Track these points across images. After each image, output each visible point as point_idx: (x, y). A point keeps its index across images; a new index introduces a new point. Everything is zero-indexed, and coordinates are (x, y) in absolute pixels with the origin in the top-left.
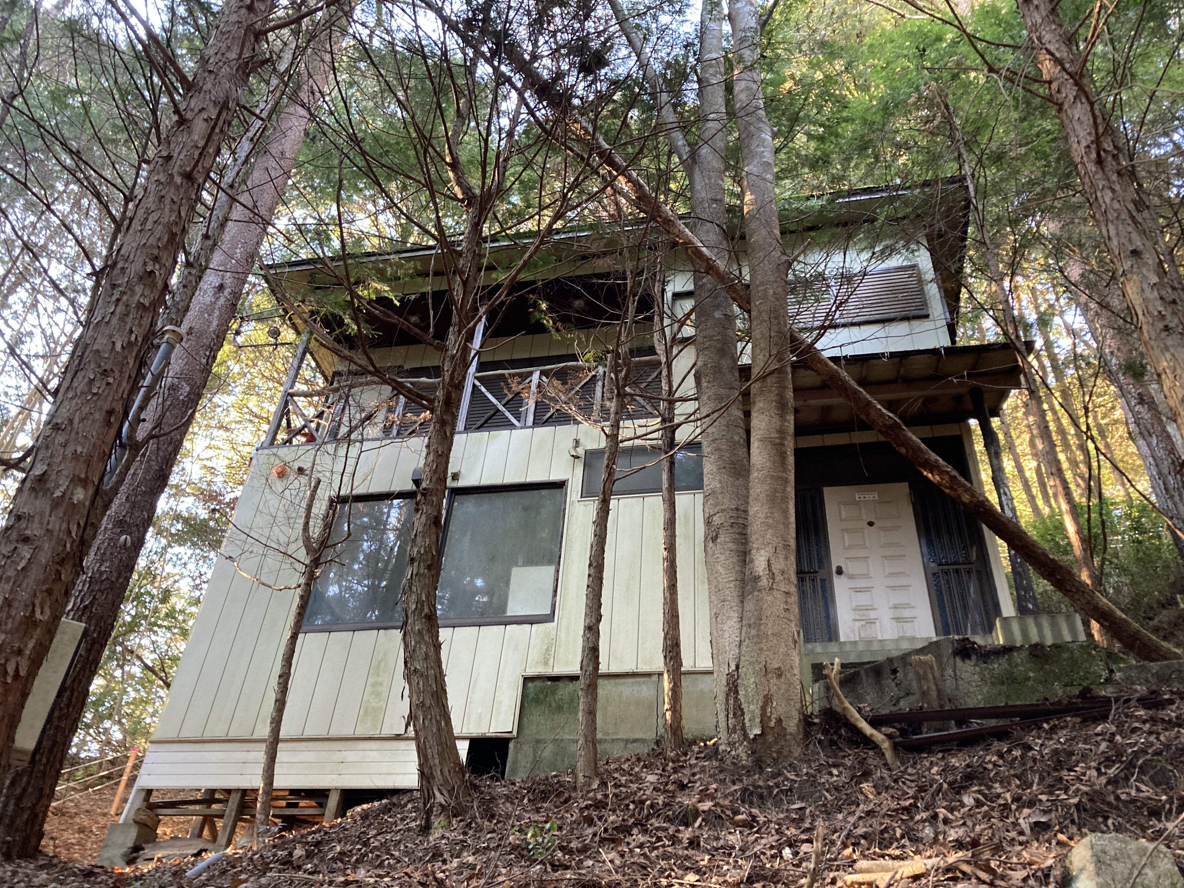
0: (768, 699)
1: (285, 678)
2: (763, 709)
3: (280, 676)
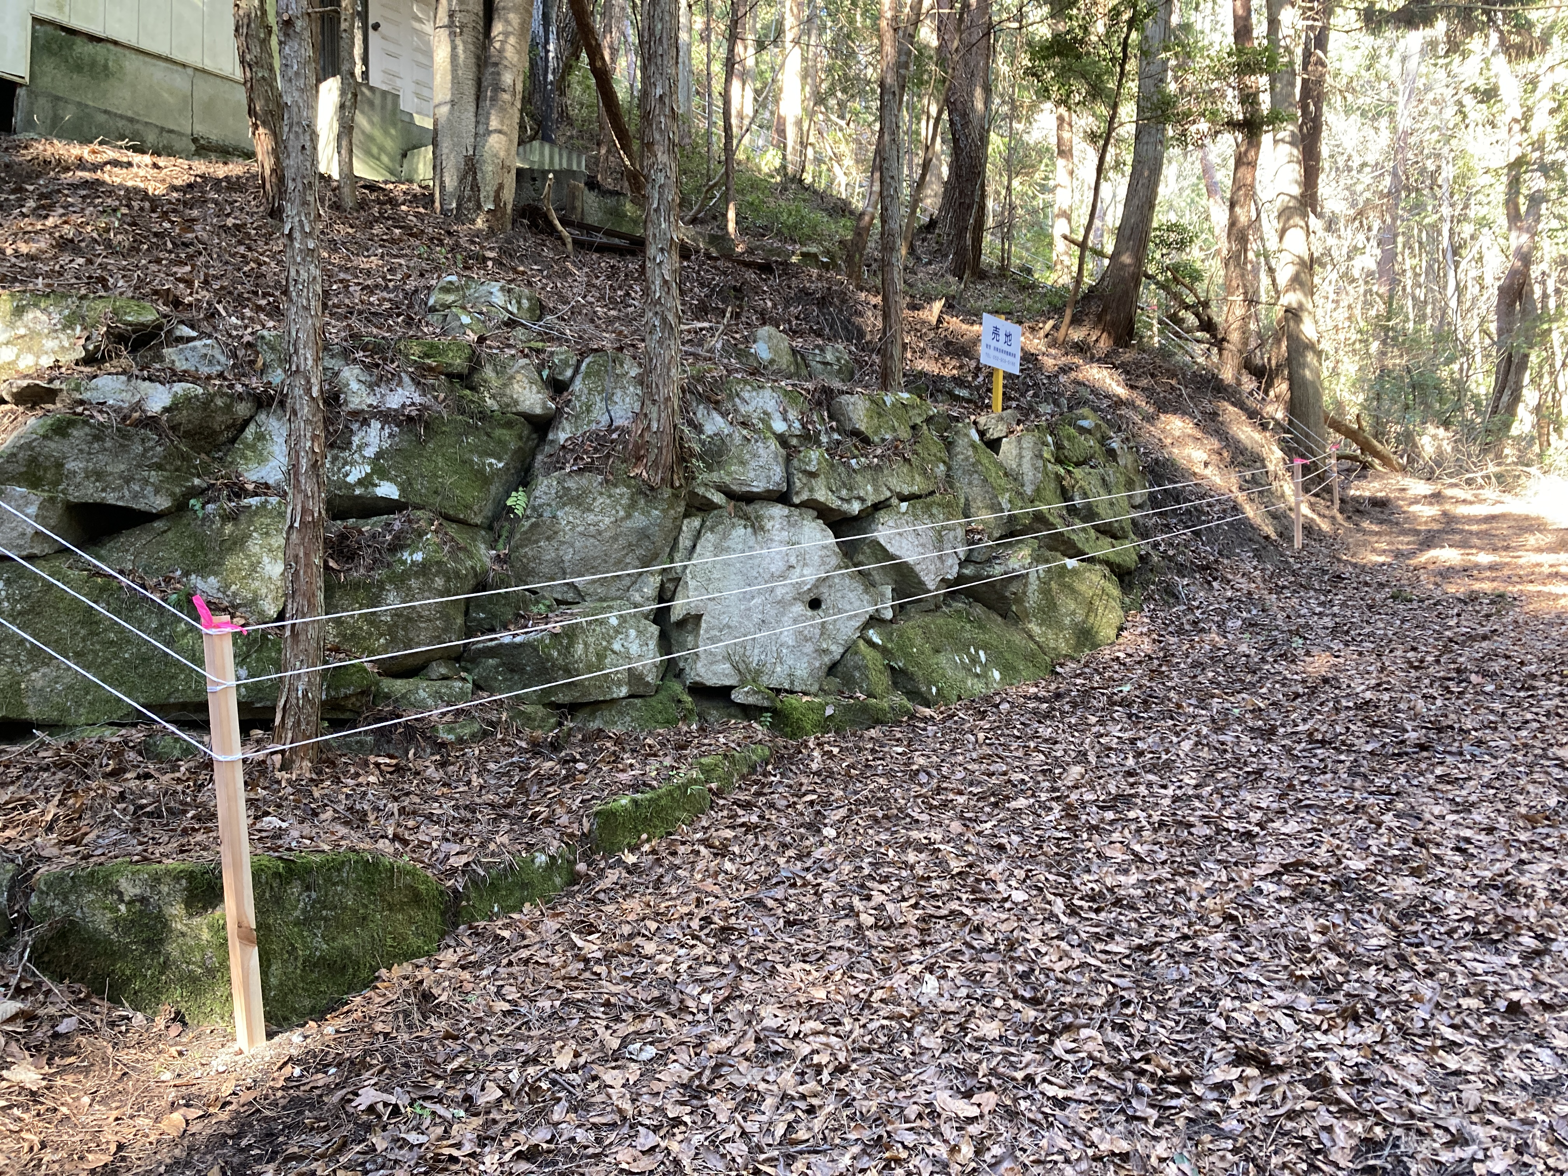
0: (501, 186)
2: (497, 192)
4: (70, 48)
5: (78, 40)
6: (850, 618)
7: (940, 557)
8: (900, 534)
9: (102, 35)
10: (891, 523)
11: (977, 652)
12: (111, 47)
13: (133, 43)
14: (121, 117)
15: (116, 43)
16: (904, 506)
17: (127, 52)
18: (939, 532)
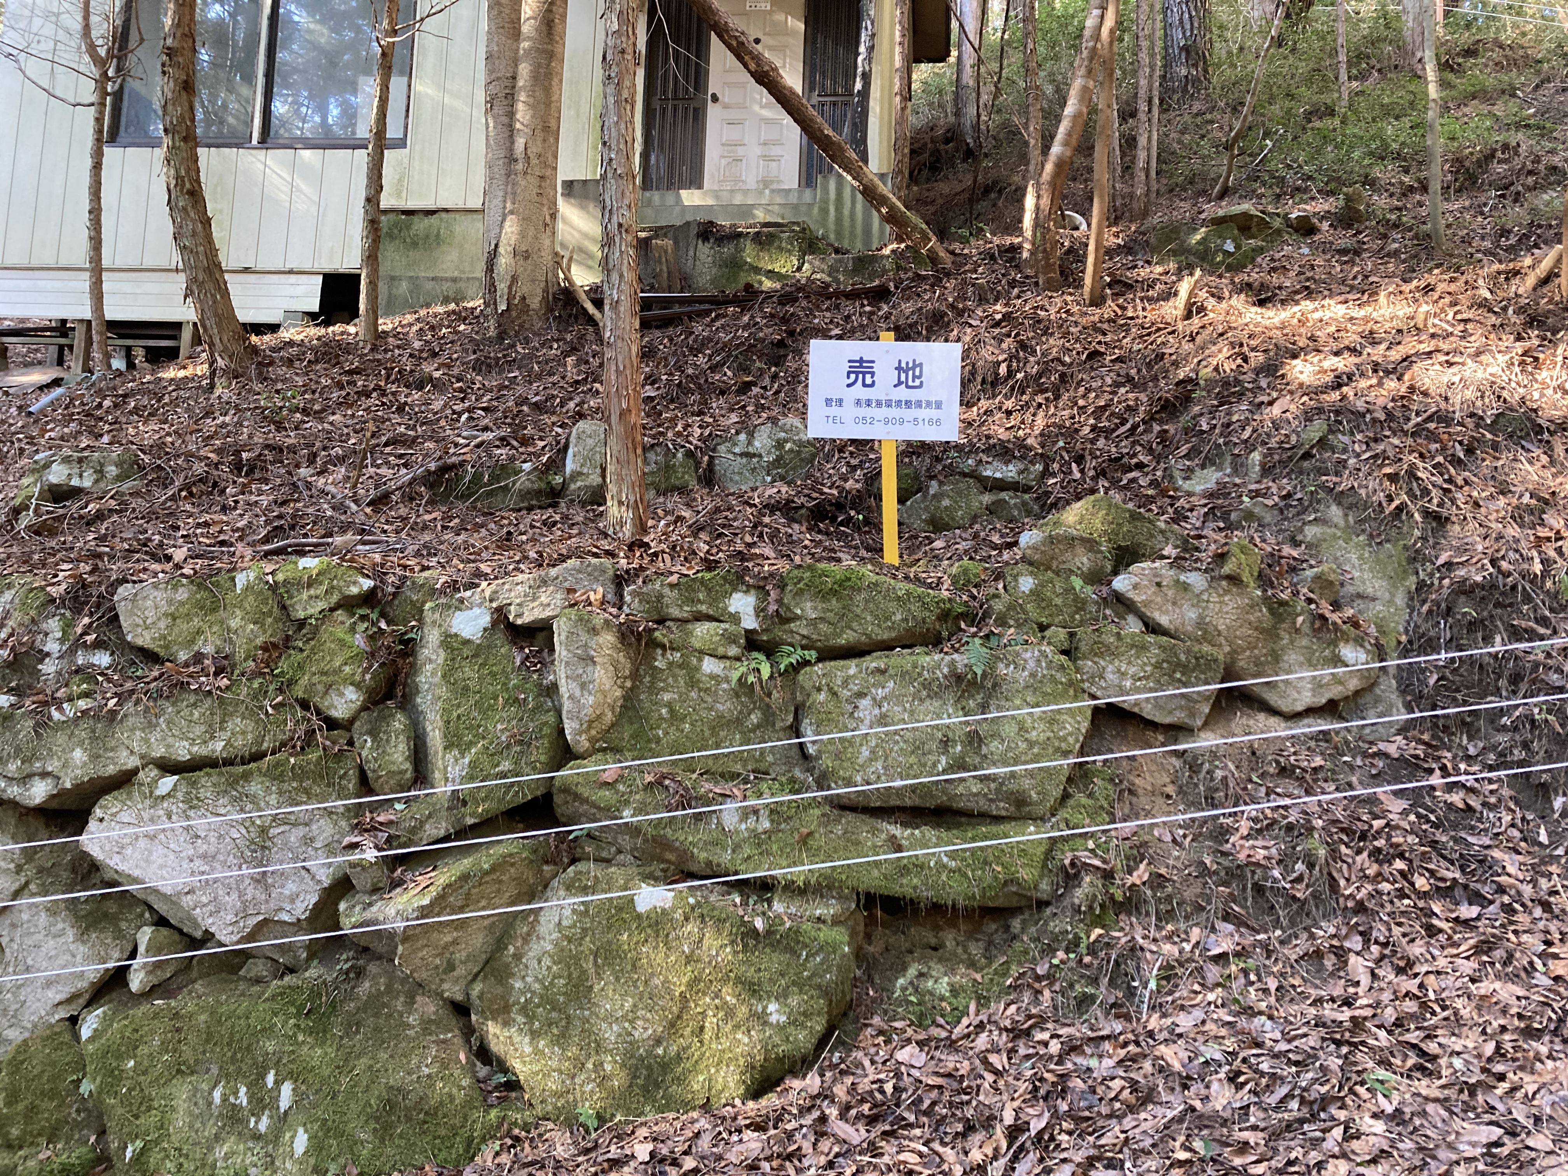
0: (514, 279)
1: (96, 212)
2: (510, 288)
3: (90, 212)
4: (408, 228)
5: (416, 219)
6: (49, 983)
7: (261, 880)
8: (152, 837)
9: (433, 207)
10: (125, 817)
11: (278, 1083)
12: (444, 215)
13: (461, 206)
14: (446, 279)
15: (446, 211)
16: (168, 782)
17: (457, 216)
18: (263, 831)
